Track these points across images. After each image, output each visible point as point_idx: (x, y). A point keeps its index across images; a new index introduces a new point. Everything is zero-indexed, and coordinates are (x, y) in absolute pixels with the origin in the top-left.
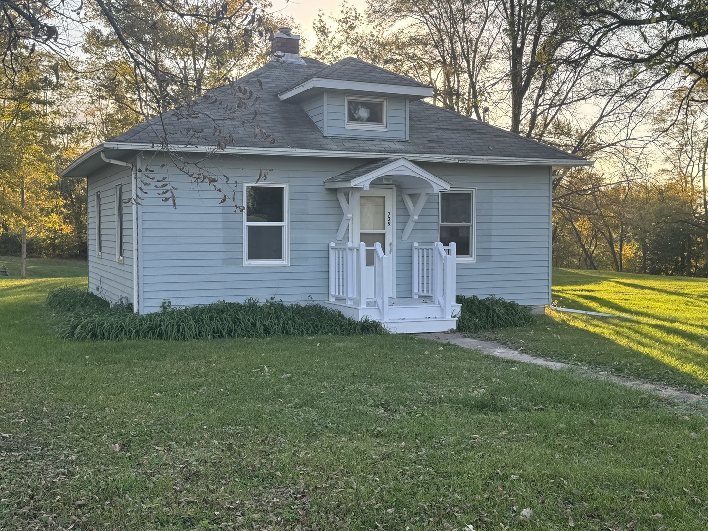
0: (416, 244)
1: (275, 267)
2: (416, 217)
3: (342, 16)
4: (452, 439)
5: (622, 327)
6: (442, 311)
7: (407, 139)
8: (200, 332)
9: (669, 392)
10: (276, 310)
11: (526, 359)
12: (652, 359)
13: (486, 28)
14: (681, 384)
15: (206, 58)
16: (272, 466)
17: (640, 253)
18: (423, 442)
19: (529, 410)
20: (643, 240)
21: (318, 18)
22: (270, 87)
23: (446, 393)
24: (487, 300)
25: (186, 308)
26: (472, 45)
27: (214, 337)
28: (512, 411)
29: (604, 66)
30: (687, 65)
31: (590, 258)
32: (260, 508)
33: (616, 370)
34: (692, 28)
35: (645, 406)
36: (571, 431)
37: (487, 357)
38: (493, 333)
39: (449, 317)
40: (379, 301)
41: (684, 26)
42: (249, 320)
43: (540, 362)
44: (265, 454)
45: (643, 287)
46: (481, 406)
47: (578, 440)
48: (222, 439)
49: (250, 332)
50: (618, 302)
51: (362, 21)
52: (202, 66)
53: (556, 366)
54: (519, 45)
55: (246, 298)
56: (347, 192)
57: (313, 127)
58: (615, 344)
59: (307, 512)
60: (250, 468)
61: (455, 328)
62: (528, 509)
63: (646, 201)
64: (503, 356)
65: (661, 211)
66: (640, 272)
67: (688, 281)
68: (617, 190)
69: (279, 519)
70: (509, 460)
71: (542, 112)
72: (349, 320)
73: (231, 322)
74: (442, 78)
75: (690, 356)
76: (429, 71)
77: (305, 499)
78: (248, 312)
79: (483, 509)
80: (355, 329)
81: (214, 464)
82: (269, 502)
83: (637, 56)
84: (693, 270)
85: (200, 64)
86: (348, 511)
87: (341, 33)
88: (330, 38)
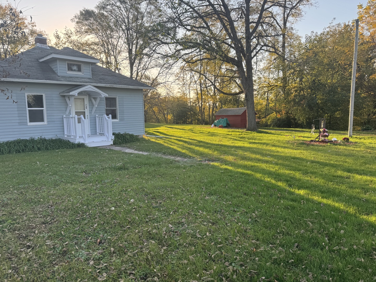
0: (97, 115)
1: (41, 125)
2: (96, 106)
3: (65, 32)
4: (109, 181)
5: (166, 140)
6: (108, 138)
7: (91, 78)
8: (10, 151)
9: (178, 159)
10: (43, 141)
11: (136, 152)
12: (174, 149)
13: (119, 41)
14: (182, 156)
15: (8, 45)
16: (39, 198)
17: (173, 118)
18: (99, 183)
19: (136, 168)
20: (173, 114)
21: (56, 32)
22: (35, 57)
23: (108, 166)
24: (124, 134)
25: (3, 142)
26: (115, 47)
27: (16, 153)
28: (130, 169)
29: (159, 57)
30: (183, 58)
31: (158, 120)
32: (34, 213)
33: (164, 153)
34: (183, 46)
35: (171, 163)
36: (149, 173)
37: (123, 152)
38: (126, 144)
39: (110, 140)
40: (84, 136)
41: (181, 45)
42: (31, 145)
43: (141, 153)
44: (37, 194)
45: (173, 128)
46: (120, 169)
47: (151, 176)
48: (18, 190)
49: (32, 149)
50: (165, 133)
51: (74, 35)
52: (7, 48)
53: (145, 153)
54: (131, 48)
55: (30, 137)
56: (69, 97)
57: (54, 72)
58: (164, 145)
59: (53, 212)
60: (30, 199)
61: (113, 144)
62: (133, 199)
63: (174, 101)
64: (129, 152)
65: (178, 105)
66: (173, 123)
67: (186, 125)
68: (165, 98)
69: (41, 216)
70: (128, 185)
71: (140, 71)
72: (72, 143)
73: (23, 147)
74: (105, 57)
75: (185, 148)
76: (100, 54)
77: (52, 207)
78: (30, 142)
79: (118, 202)
80: (75, 146)
81: (15, 200)
82: (37, 211)
83: (168, 55)
84: (188, 122)
85: (6, 47)
86: (69, 209)
87: (65, 39)
88: (61, 40)
